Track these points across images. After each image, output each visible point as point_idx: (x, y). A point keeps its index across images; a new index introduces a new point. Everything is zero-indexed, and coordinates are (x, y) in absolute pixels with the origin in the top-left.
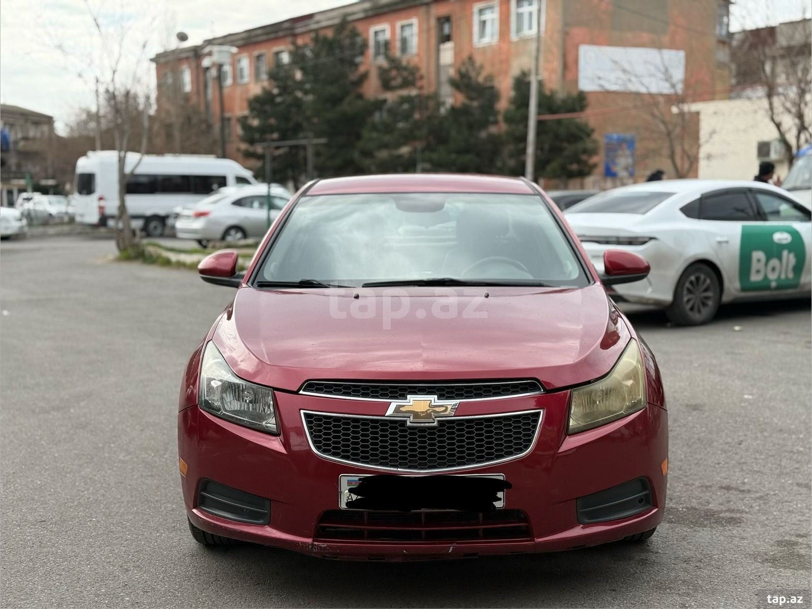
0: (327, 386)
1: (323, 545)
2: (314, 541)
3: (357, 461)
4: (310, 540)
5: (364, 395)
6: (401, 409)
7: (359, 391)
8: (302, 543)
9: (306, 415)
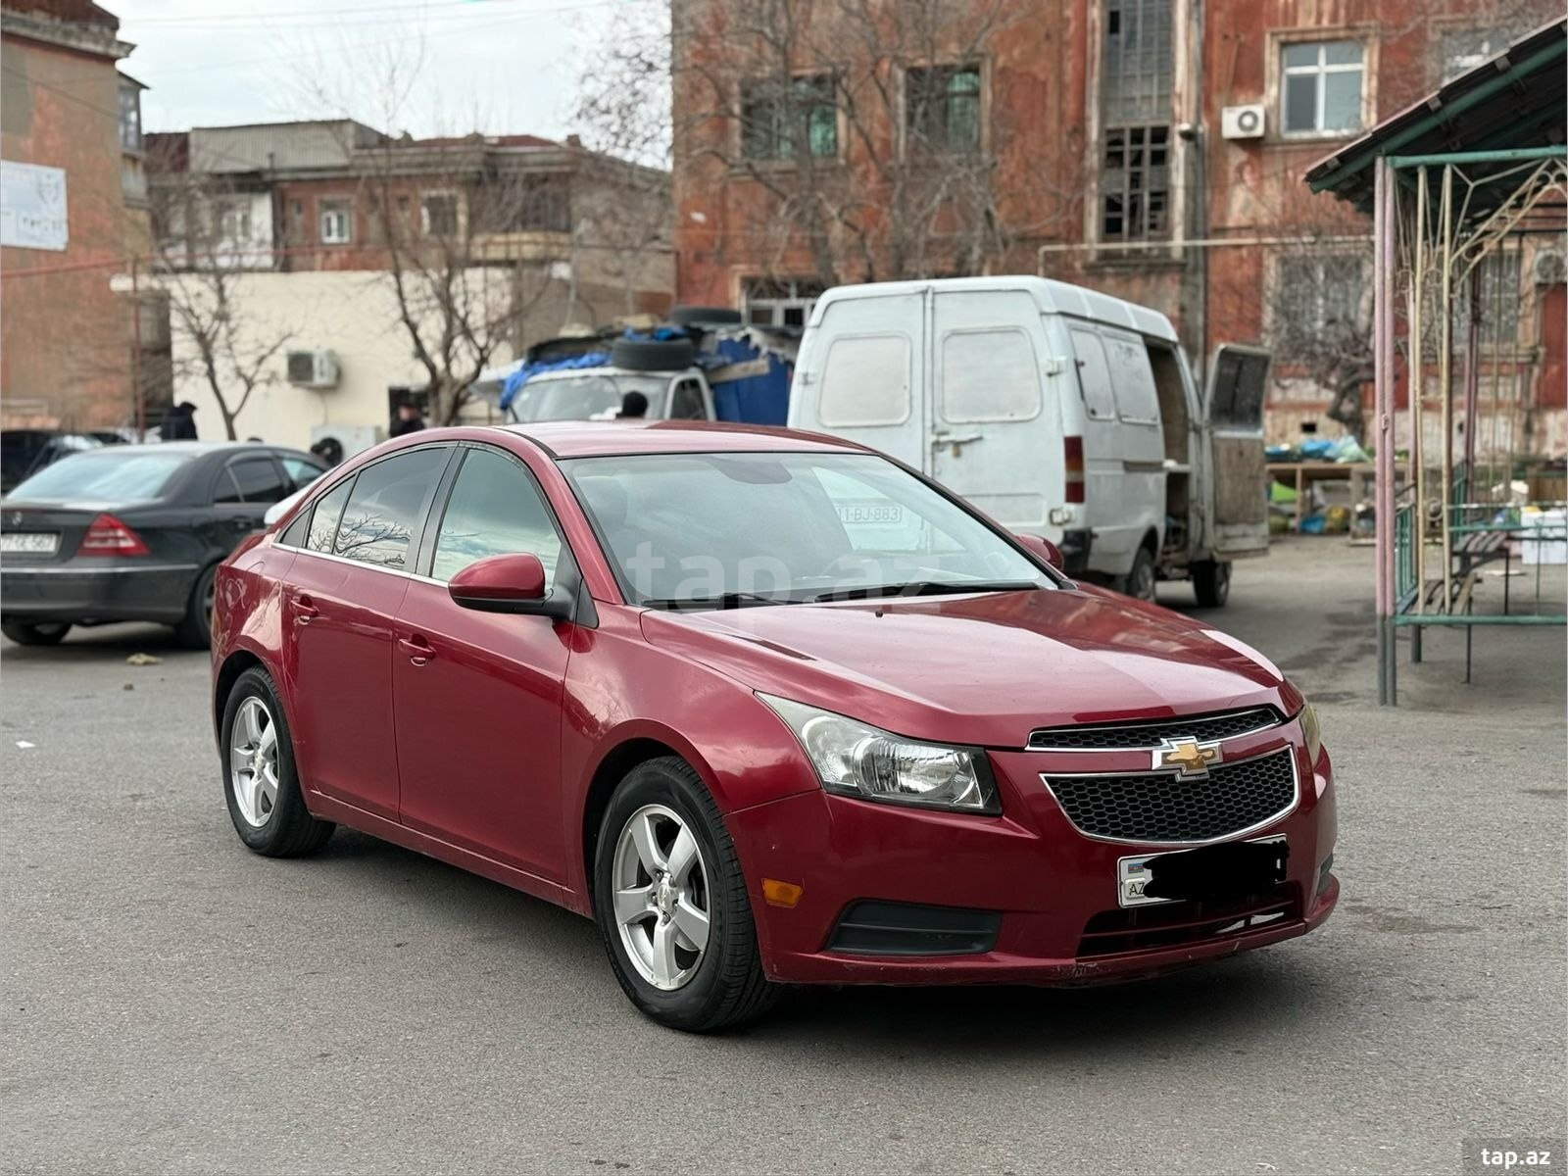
0: (1060, 737)
1: (1092, 965)
2: (1077, 961)
3: (1131, 836)
4: (1072, 961)
5: (1112, 744)
6: (1169, 758)
7: (1101, 740)
8: (1062, 966)
9: (1050, 781)
